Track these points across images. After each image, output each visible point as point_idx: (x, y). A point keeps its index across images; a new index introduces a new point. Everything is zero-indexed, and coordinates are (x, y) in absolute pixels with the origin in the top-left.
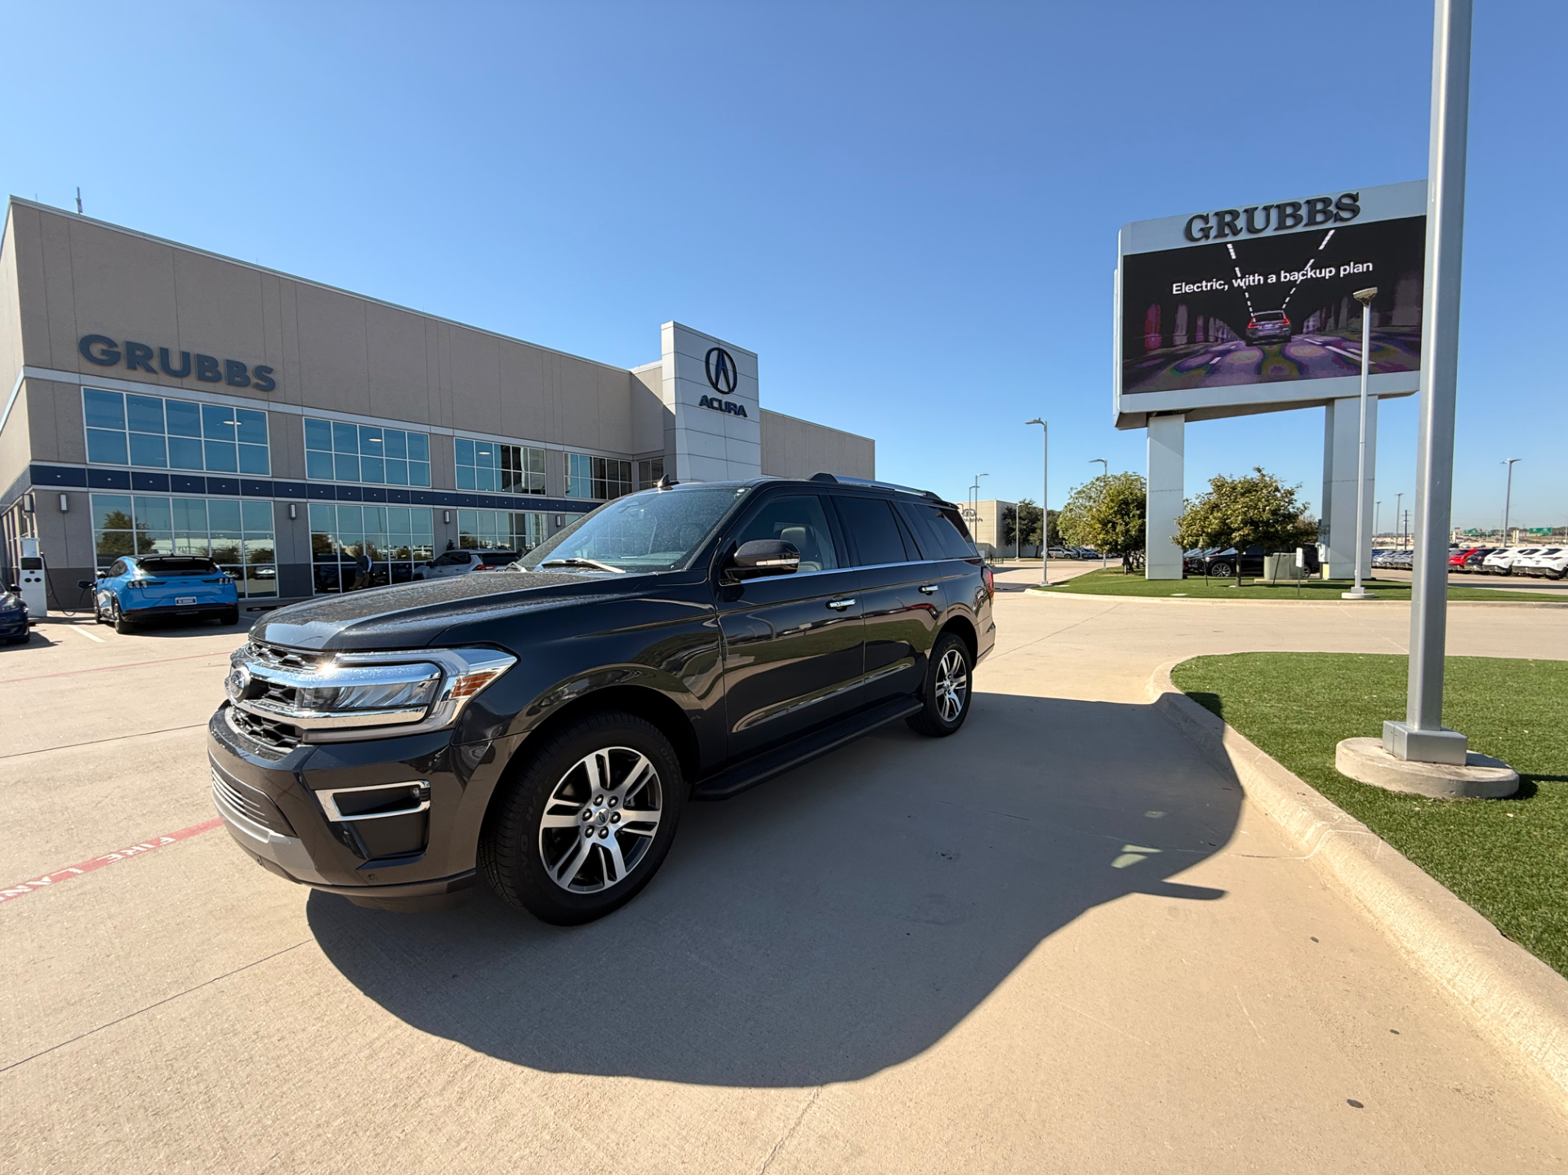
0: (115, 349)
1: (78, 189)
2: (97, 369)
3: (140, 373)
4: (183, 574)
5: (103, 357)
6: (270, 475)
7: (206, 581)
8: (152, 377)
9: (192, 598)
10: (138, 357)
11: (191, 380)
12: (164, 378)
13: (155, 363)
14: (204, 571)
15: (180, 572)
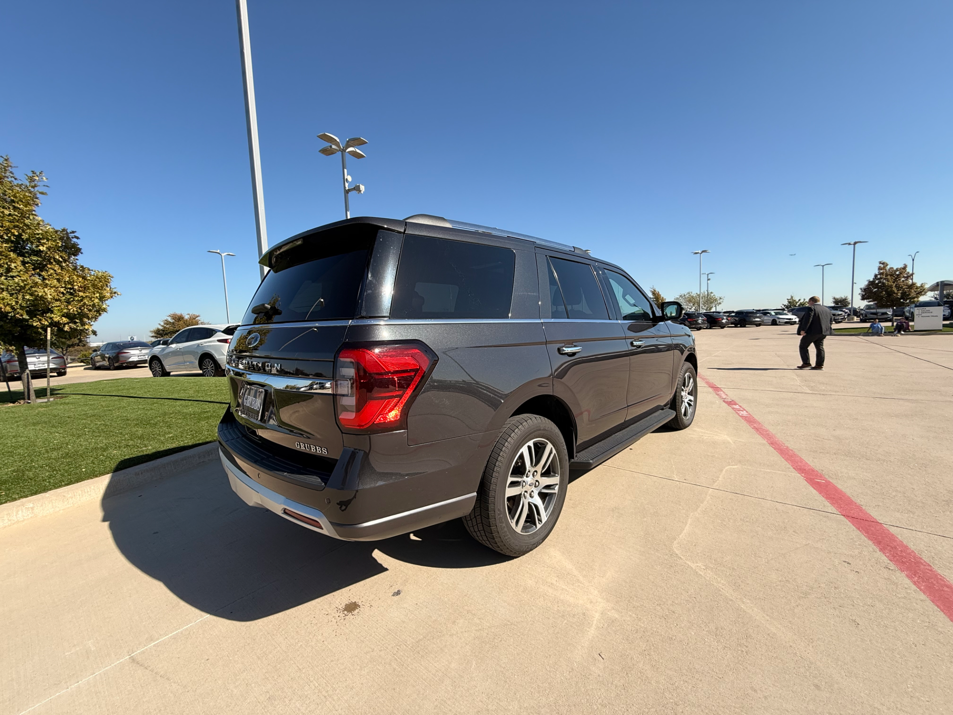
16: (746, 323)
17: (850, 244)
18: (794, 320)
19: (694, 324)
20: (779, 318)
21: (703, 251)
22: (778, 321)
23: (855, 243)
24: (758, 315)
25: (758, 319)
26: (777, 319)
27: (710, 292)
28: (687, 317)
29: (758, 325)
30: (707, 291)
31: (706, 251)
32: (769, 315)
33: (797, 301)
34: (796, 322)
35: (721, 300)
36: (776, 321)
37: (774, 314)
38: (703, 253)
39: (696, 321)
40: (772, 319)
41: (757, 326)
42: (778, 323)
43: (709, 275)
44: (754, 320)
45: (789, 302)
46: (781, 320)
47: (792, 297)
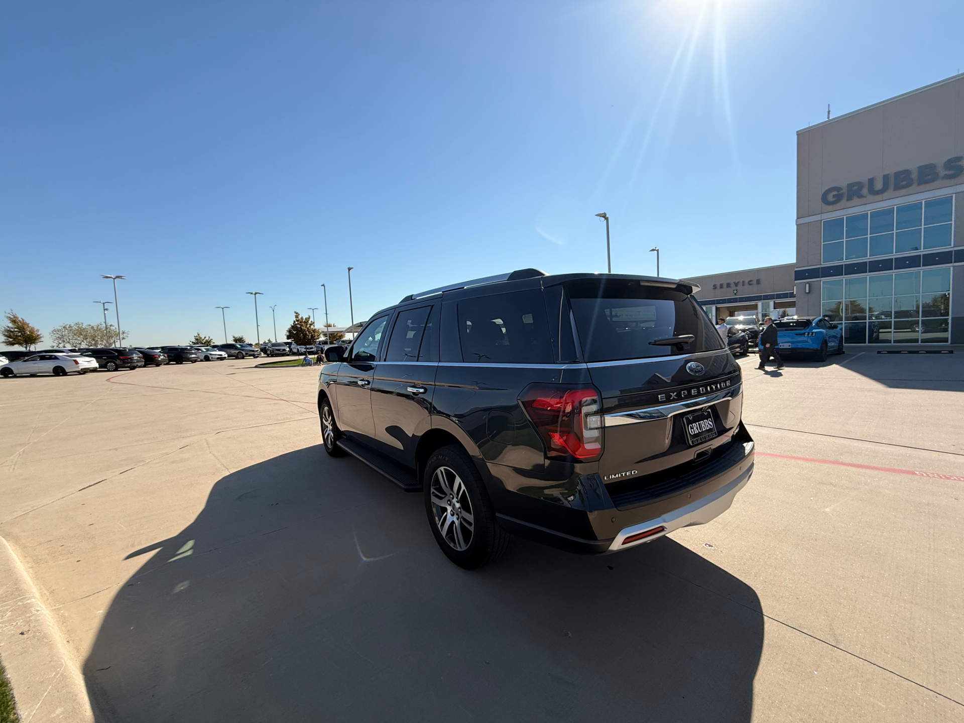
0: (842, 192)
1: (829, 105)
2: (831, 207)
3: (856, 201)
4: (786, 330)
5: (834, 199)
6: (952, 246)
7: (796, 334)
8: (863, 200)
9: (788, 344)
10: (854, 192)
11: (890, 193)
12: (871, 198)
13: (865, 191)
14: (803, 328)
15: (784, 329)
16: (184, 359)
17: (252, 293)
18: (224, 356)
19: (129, 363)
20: (211, 354)
21: (117, 277)
22: (210, 357)
23: (256, 294)
24: (193, 351)
25: (193, 356)
26: (209, 355)
27: (109, 324)
28: (117, 354)
29: (194, 361)
30: (105, 322)
31: (121, 277)
32: (200, 351)
33: (203, 338)
34: (225, 357)
35: (125, 335)
36: (209, 357)
37: (205, 350)
38: (117, 279)
39: (131, 359)
40: (204, 355)
41: (193, 363)
42: (210, 359)
43: (105, 304)
44: (191, 356)
45: (197, 339)
46: (213, 356)
47: (199, 334)
